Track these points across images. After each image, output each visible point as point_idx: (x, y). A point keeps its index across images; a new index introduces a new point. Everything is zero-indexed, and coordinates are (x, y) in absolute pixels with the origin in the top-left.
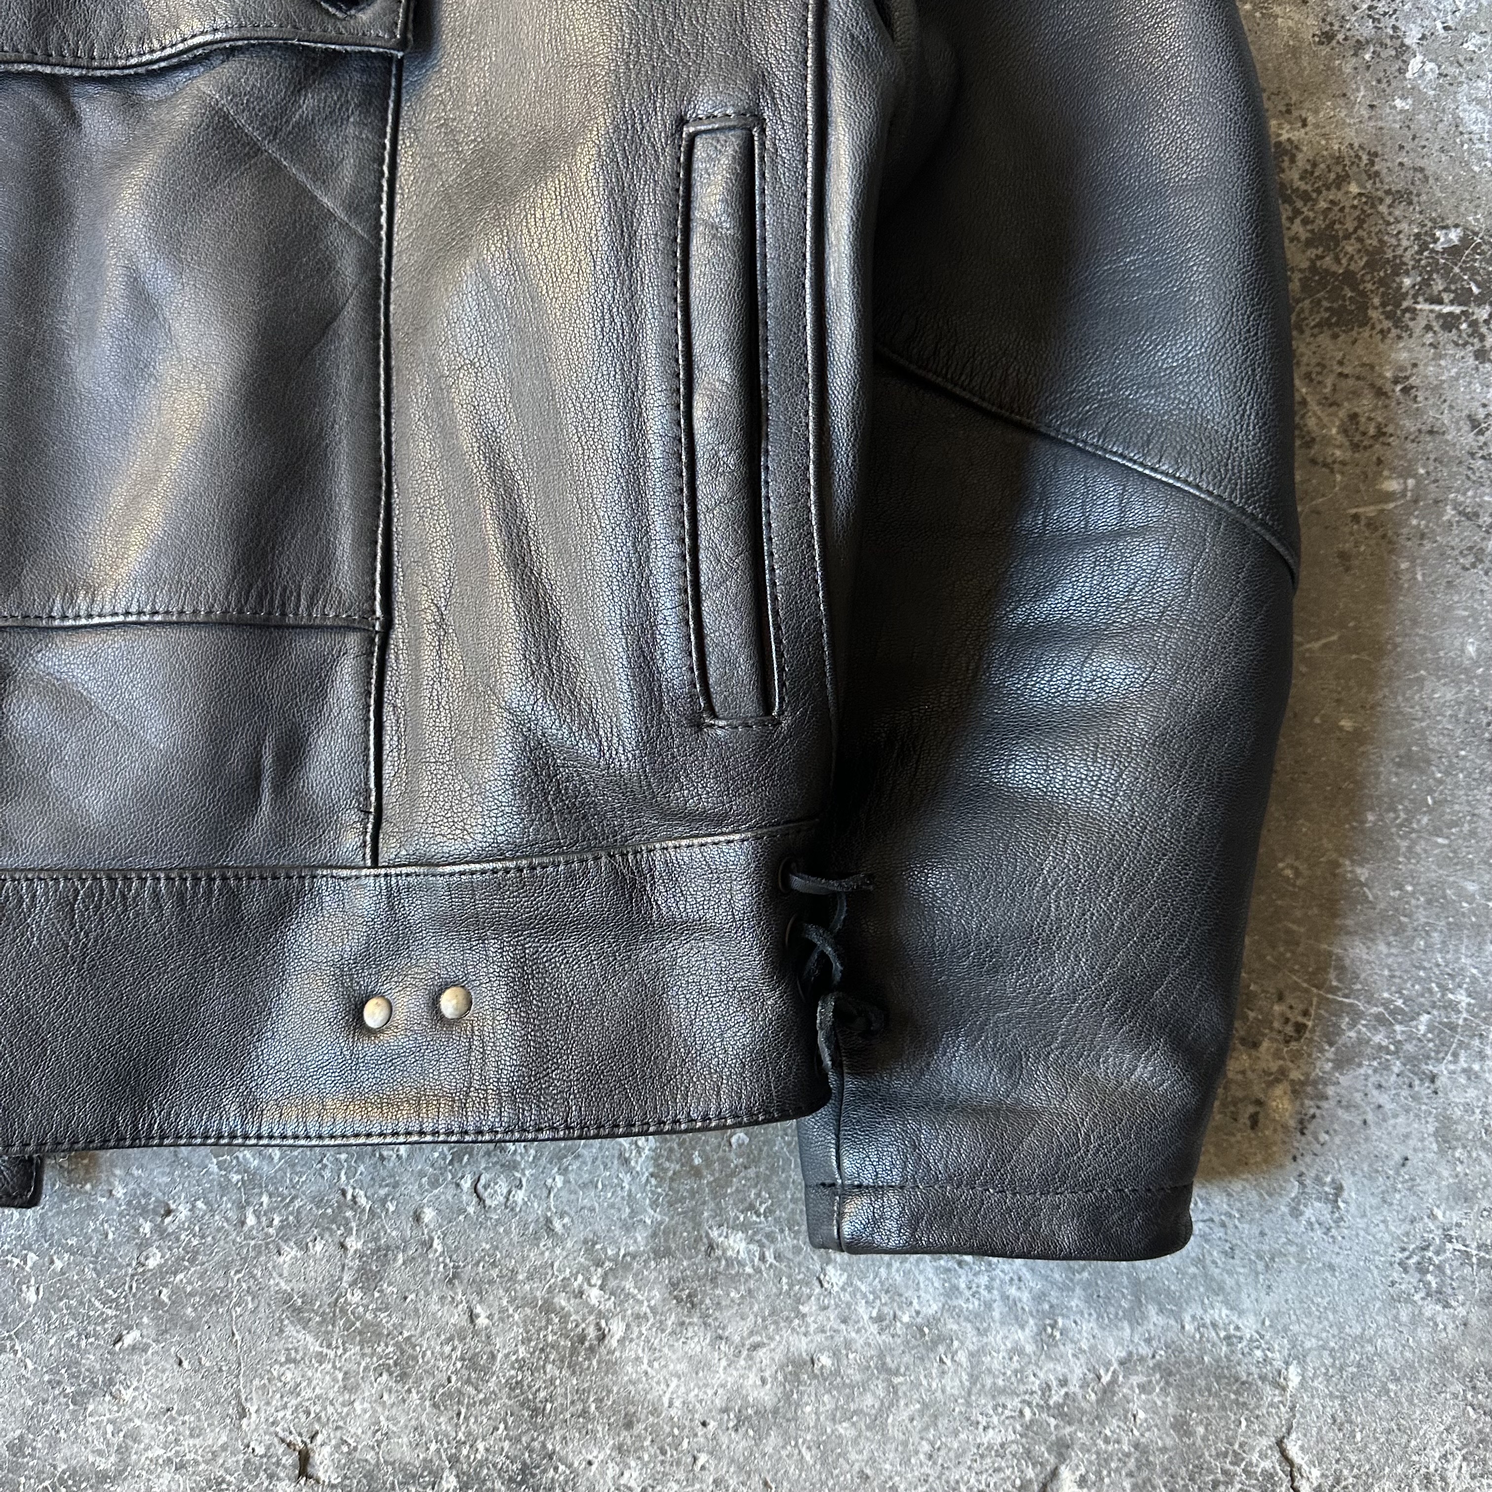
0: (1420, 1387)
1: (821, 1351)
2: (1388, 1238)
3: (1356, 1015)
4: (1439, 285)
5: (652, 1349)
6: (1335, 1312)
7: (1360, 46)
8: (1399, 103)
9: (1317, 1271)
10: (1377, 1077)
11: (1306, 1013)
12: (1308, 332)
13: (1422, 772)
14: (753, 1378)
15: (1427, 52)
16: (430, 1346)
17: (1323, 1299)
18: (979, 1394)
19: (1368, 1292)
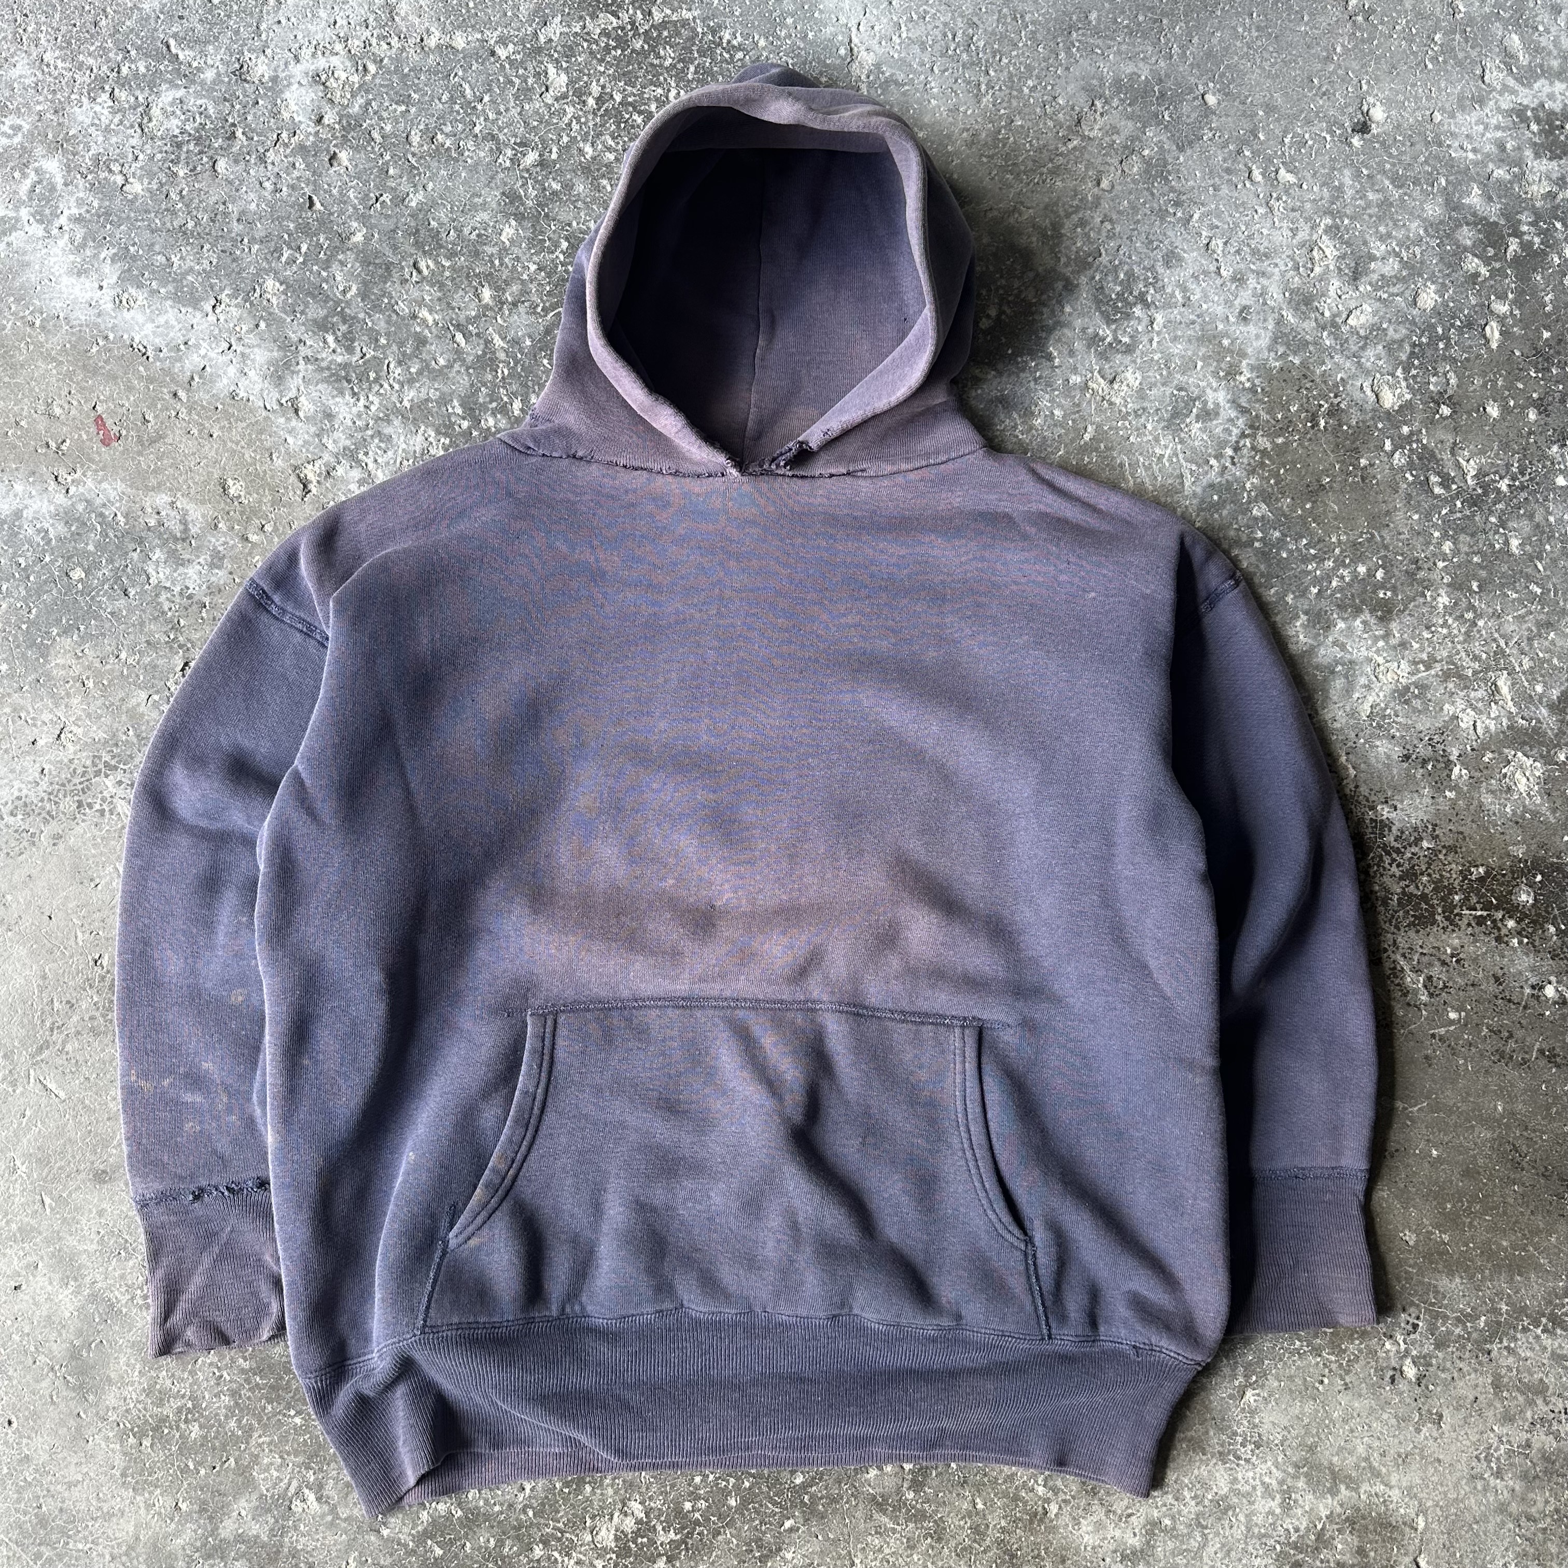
0: (1491, 1527)
1: (1165, 1516)
2: (1468, 1443)
3: (1445, 1318)
4: (1474, 899)
5: (1074, 1519)
6: (1442, 1485)
7: (1424, 762)
8: (1448, 793)
9: (1432, 1463)
10: (1458, 1353)
11: (1418, 1318)
12: (1402, 929)
13: (1475, 1179)
14: (1129, 1533)
15: (1462, 764)
16: (953, 1522)
17: (1435, 1479)
18: (1251, 1538)
19: (1458, 1474)
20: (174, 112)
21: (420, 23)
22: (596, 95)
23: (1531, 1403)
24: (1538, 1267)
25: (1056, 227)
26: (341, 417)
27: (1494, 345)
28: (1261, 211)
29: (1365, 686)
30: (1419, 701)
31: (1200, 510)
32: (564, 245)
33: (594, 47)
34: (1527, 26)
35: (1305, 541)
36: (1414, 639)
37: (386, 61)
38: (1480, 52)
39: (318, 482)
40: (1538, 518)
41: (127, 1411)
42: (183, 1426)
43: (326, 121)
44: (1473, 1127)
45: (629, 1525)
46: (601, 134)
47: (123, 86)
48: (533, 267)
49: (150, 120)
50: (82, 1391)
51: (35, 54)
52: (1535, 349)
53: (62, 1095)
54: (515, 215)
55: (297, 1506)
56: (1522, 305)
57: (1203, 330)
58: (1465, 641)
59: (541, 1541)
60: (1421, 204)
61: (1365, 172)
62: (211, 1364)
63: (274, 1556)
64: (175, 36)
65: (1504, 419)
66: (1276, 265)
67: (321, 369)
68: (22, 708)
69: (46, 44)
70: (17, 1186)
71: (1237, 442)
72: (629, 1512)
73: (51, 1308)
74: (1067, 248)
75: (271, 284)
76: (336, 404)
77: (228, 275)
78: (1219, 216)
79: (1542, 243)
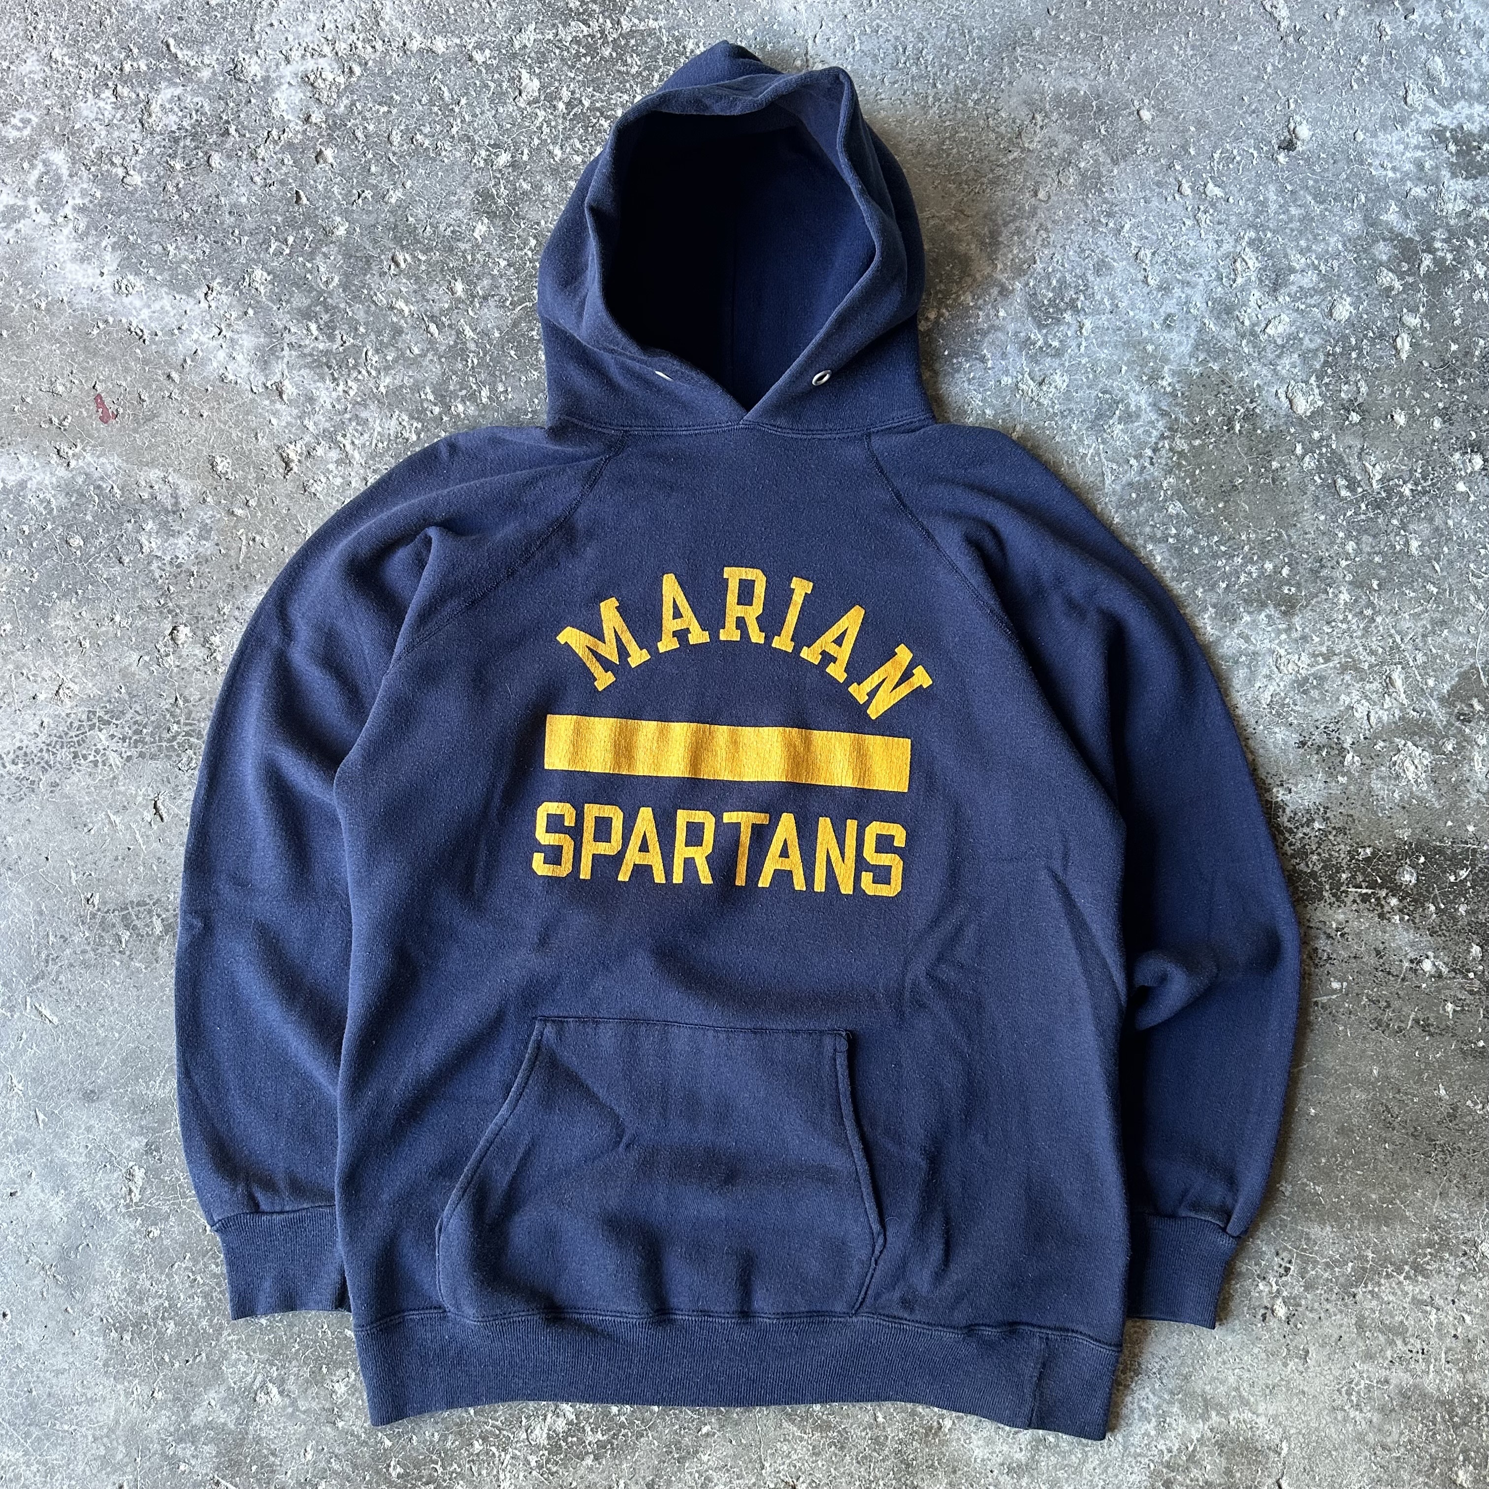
0: (1348, 1455)
2: (1331, 1377)
3: (1315, 1263)
4: (1360, 878)
5: (966, 1433)
6: (1305, 1415)
7: (1319, 749)
8: (1340, 778)
9: (1297, 1394)
10: (1326, 1296)
11: (1290, 1262)
13: (1349, 1137)
14: (1016, 1447)
15: (1355, 751)
16: (856, 1432)
17: (1299, 1409)
18: (1128, 1455)
19: (1321, 1405)
20: (172, 109)
21: (403, 28)
22: (566, 100)
23: (1392, 1343)
24: (1404, 1219)
25: (994, 235)
26: (322, 401)
27: (1404, 356)
28: (1189, 223)
29: (1266, 676)
30: (1317, 692)
31: (1119, 507)
32: (533, 242)
33: (565, 53)
34: (1450, 50)
35: (1216, 539)
36: (1314, 632)
37: (370, 63)
38: (1404, 76)
39: (299, 461)
40: (1438, 521)
41: (110, 1308)
42: (160, 1323)
43: (313, 119)
44: (1349, 1088)
45: (561, 1425)
46: (569, 138)
47: (125, 82)
48: (503, 263)
49: (150, 115)
50: (70, 1289)
51: (44, 51)
52: (1443, 360)
53: (55, 1020)
54: (488, 213)
55: (262, 1398)
56: (1432, 318)
57: (1128, 336)
58: (1363, 635)
59: (480, 1437)
60: (1341, 219)
61: (1289, 188)
62: (186, 1268)
63: (239, 1444)
64: (174, 36)
65: (1410, 427)
66: (1201, 275)
67: (305, 356)
68: (24, 665)
69: (54, 41)
70: (14, 1102)
71: (1156, 443)
72: (561, 1413)
73: (42, 1213)
74: (1005, 255)
75: (259, 274)
76: (317, 388)
77: (219, 265)
78: (1147, 228)
79: (1454, 259)
